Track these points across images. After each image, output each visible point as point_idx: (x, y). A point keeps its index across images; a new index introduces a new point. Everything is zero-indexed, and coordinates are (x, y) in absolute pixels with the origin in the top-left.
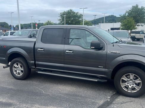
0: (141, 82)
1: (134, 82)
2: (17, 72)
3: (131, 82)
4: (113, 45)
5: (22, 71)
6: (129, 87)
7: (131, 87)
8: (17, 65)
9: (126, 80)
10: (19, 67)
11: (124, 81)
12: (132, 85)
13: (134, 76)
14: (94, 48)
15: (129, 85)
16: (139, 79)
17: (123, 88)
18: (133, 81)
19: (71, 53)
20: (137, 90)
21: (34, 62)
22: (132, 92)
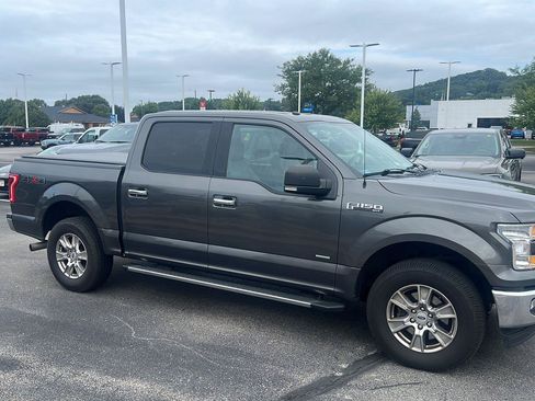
0: (454, 316)
1: (433, 314)
2: (69, 264)
3: (421, 314)
4: (365, 183)
5: (83, 263)
6: (417, 332)
7: (421, 333)
8: (70, 240)
9: (404, 307)
10: (74, 248)
11: (398, 312)
12: (426, 328)
13: (433, 294)
14: (295, 190)
15: (415, 325)
16: (450, 304)
17: (396, 335)
18: (429, 313)
19: (229, 205)
20: (441, 345)
21: (118, 232)
22: (426, 351)
